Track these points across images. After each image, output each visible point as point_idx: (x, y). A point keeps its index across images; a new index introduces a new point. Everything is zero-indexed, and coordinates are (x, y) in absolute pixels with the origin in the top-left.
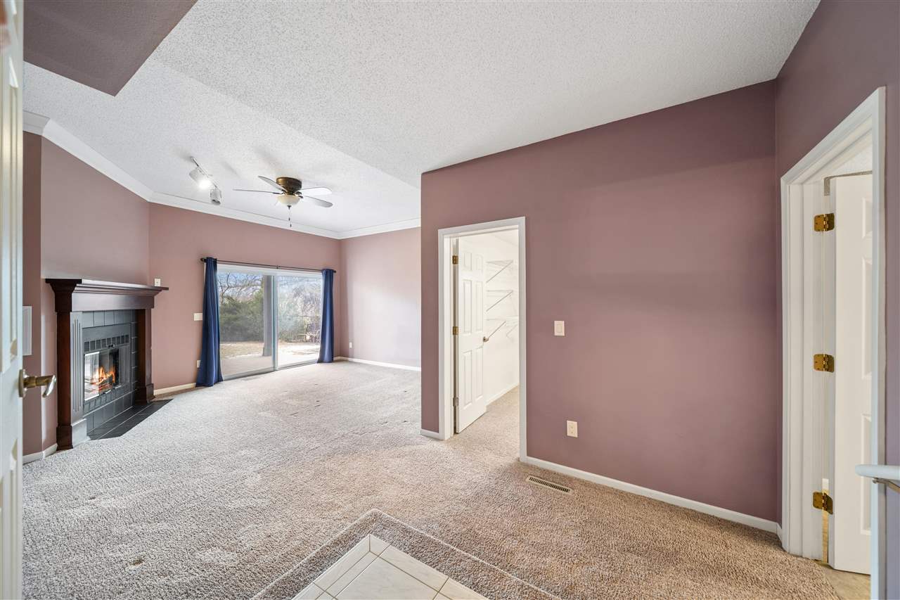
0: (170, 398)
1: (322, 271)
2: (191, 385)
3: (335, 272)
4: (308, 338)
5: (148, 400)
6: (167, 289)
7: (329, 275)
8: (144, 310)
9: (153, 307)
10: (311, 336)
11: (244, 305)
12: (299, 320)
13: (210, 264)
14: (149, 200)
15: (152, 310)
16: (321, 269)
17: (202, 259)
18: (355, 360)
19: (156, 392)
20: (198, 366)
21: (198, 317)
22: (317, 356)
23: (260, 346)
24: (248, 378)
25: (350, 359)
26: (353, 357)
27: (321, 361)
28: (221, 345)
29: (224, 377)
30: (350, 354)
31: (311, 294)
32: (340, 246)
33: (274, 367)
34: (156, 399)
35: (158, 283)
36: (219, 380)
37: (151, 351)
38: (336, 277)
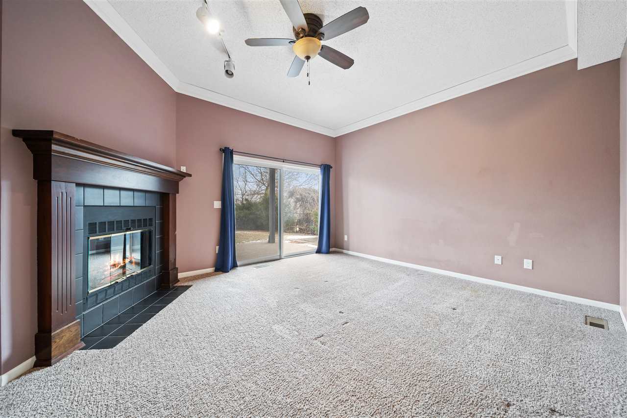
0: (190, 284)
1: (320, 166)
2: (211, 270)
3: (332, 167)
4: (298, 229)
5: (171, 285)
6: (190, 175)
7: (326, 169)
8: (169, 194)
9: (178, 193)
10: (300, 228)
11: (255, 204)
12: (291, 216)
13: (227, 154)
14: (176, 90)
15: (177, 194)
16: (320, 164)
17: (220, 150)
18: (350, 253)
19: (181, 275)
20: (217, 252)
21: (217, 205)
22: (316, 247)
23: (266, 235)
24: (259, 265)
25: (345, 251)
26: (348, 250)
27: (319, 251)
28: (236, 232)
29: (238, 263)
30: (345, 246)
31: (301, 195)
32: (336, 144)
33: (280, 255)
34: (179, 284)
35: (183, 169)
36: (235, 266)
37: (175, 236)
38: (332, 172)
